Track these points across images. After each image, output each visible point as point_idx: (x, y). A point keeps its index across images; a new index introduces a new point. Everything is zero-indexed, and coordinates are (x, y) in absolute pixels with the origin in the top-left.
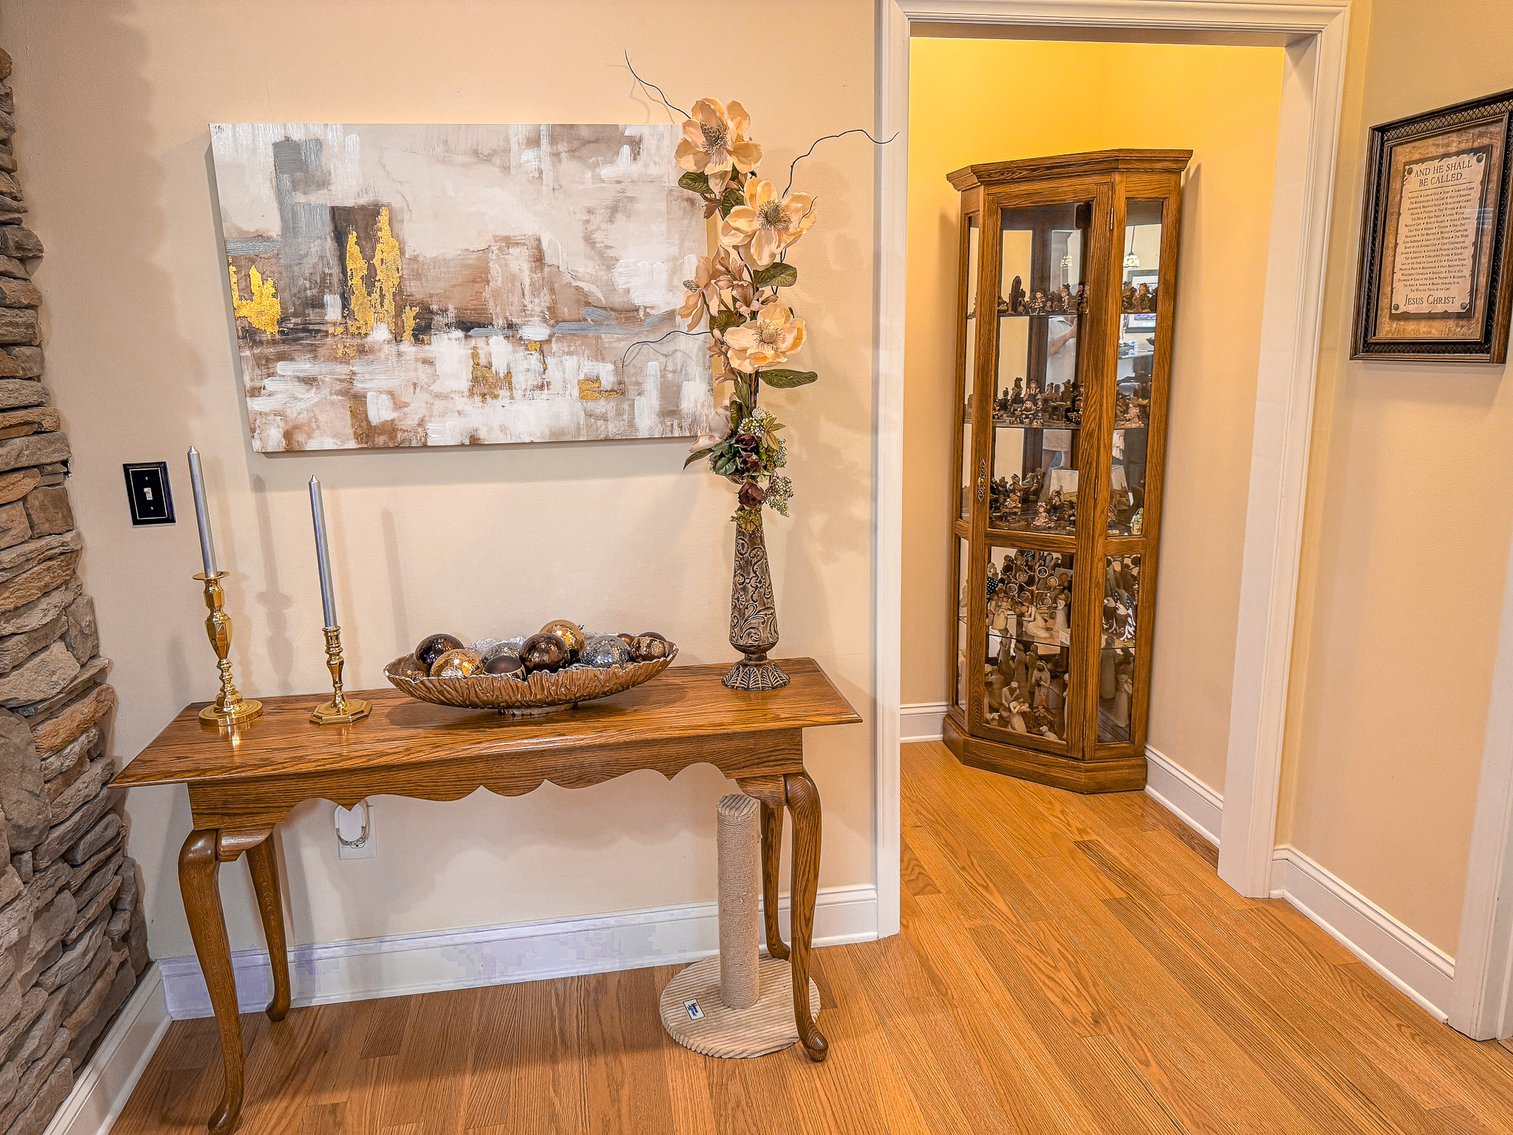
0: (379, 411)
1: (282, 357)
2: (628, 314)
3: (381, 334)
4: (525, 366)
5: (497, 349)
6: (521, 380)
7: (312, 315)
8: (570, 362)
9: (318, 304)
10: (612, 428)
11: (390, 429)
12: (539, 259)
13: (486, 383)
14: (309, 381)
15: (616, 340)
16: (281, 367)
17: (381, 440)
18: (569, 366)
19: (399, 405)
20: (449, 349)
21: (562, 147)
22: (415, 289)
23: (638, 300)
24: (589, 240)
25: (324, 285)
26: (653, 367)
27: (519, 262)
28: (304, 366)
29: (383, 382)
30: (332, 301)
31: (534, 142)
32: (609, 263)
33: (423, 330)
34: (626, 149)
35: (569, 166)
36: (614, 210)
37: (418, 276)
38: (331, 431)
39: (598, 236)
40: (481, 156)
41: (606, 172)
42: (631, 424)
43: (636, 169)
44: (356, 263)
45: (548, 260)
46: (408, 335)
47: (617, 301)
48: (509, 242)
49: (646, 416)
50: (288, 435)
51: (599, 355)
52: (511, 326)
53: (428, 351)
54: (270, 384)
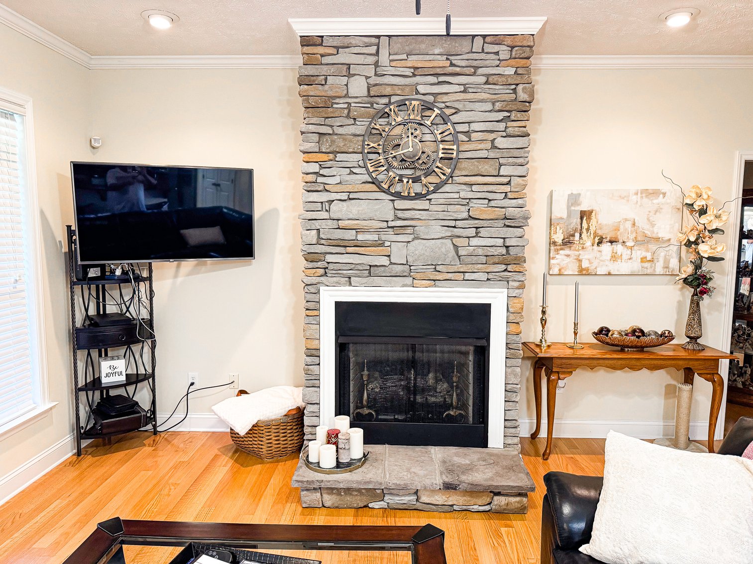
0: (585, 265)
1: (562, 249)
2: (657, 239)
3: (588, 243)
4: (626, 253)
5: (619, 248)
6: (625, 257)
7: (571, 238)
8: (639, 252)
9: (573, 235)
10: (649, 271)
11: (587, 269)
12: (634, 224)
13: (614, 257)
14: (568, 256)
15: (653, 247)
16: (561, 252)
17: (584, 272)
18: (639, 253)
19: (591, 263)
20: (606, 247)
21: (644, 195)
22: (600, 232)
23: (660, 236)
24: (648, 219)
25: (576, 231)
26: (662, 254)
27: (628, 225)
28: (567, 252)
29: (587, 257)
30: (577, 235)
31: (637, 194)
32: (653, 225)
33: (600, 243)
34: (661, 196)
35: (645, 200)
36: (656, 211)
37: (601, 229)
38: (572, 269)
39: (651, 218)
40: (622, 198)
41: (655, 201)
42: (654, 270)
43: (663, 201)
44: (585, 225)
45: (636, 225)
46: (596, 244)
47: (654, 236)
48: (626, 220)
49: (659, 269)
50: (560, 270)
51: (647, 251)
52: (623, 242)
53: (599, 248)
54: (557, 256)
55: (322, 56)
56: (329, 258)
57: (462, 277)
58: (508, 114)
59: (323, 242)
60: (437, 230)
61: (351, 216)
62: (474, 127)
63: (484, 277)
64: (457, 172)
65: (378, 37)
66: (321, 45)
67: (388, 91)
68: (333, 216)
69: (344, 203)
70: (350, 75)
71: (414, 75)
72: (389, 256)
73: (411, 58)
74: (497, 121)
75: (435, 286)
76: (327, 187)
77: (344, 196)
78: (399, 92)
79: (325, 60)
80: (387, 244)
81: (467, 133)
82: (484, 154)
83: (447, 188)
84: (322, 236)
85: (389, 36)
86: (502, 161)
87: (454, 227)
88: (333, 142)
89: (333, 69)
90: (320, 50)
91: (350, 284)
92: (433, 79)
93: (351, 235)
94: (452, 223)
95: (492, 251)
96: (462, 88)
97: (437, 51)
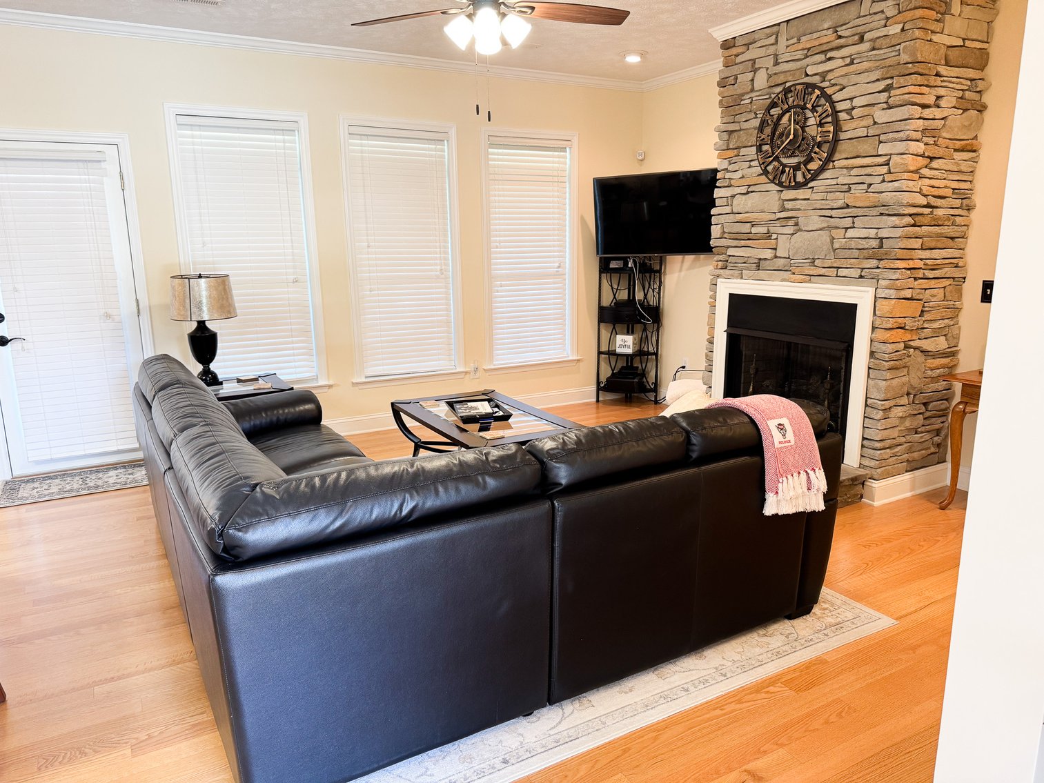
55: (737, 56)
56: (731, 252)
57: (835, 273)
58: (889, 81)
59: (726, 235)
60: (815, 221)
61: (747, 210)
62: (856, 102)
63: (856, 273)
64: (837, 156)
65: (779, 24)
66: (734, 46)
67: (781, 79)
68: (735, 211)
69: (744, 197)
70: (755, 70)
71: (806, 57)
72: (775, 249)
73: (803, 39)
74: (879, 92)
75: (810, 281)
76: (732, 182)
77: (744, 190)
78: (790, 78)
79: (739, 59)
80: (774, 236)
81: (849, 111)
82: (863, 132)
83: (827, 174)
84: (725, 230)
85: (788, 21)
86: (882, 138)
87: (831, 217)
88: (739, 137)
89: (741, 67)
90: (734, 51)
91: (742, 278)
92: (822, 57)
93: (745, 228)
94: (828, 213)
95: (864, 244)
96: (848, 61)
97: (826, 26)
